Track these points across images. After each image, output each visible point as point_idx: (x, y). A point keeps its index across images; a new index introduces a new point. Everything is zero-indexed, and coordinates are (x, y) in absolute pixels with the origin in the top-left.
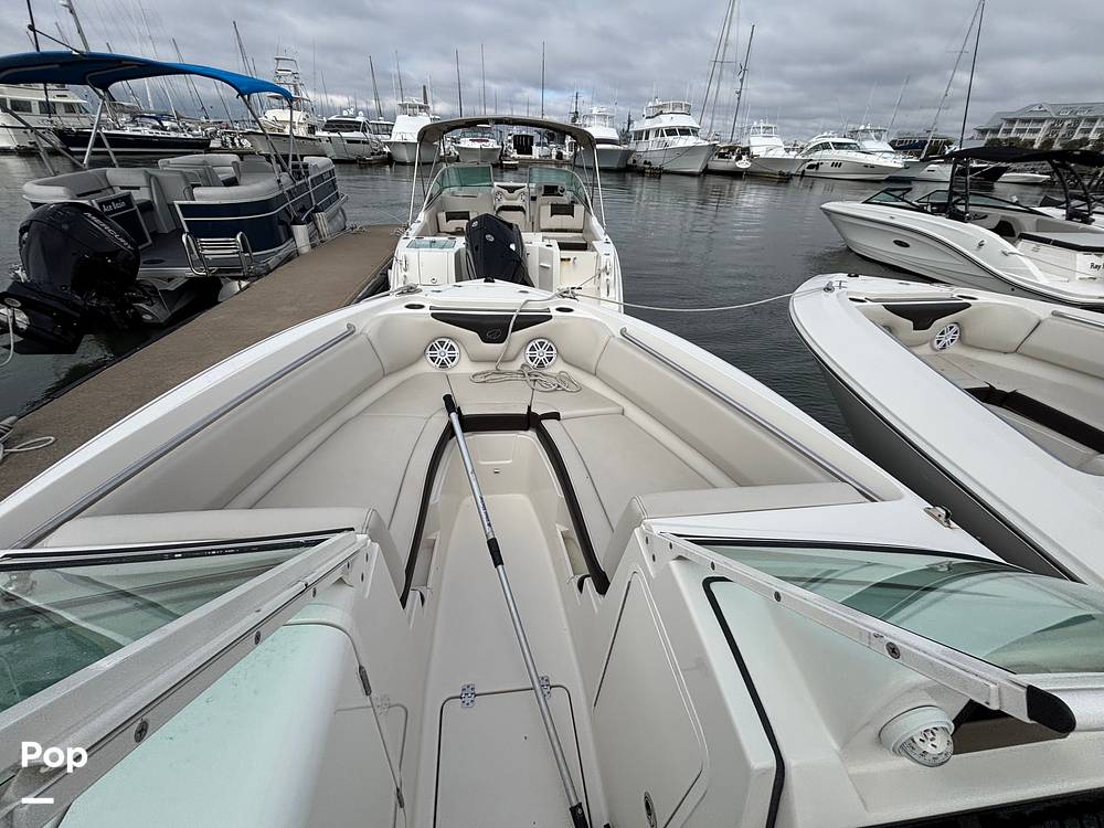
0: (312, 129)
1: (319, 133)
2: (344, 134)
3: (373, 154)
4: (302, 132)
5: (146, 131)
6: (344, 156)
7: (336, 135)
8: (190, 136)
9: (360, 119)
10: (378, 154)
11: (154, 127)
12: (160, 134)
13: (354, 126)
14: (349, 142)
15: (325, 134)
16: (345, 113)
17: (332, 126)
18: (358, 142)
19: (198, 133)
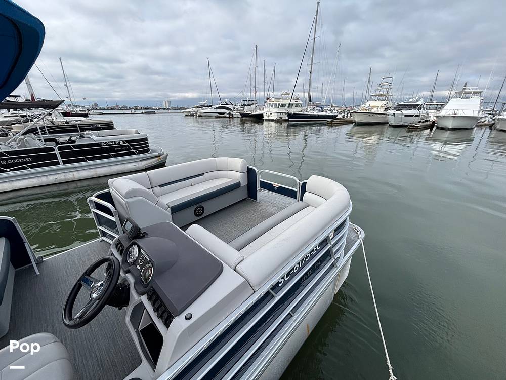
0: (387, 109)
1: (390, 112)
2: (404, 112)
3: (420, 122)
4: (381, 111)
5: (316, 112)
6: (400, 123)
7: (400, 112)
8: (331, 114)
9: (420, 103)
10: (423, 122)
11: (319, 111)
12: (320, 113)
13: (414, 107)
14: (405, 116)
15: (393, 112)
16: (411, 100)
17: (399, 108)
18: (413, 116)
19: (335, 113)
